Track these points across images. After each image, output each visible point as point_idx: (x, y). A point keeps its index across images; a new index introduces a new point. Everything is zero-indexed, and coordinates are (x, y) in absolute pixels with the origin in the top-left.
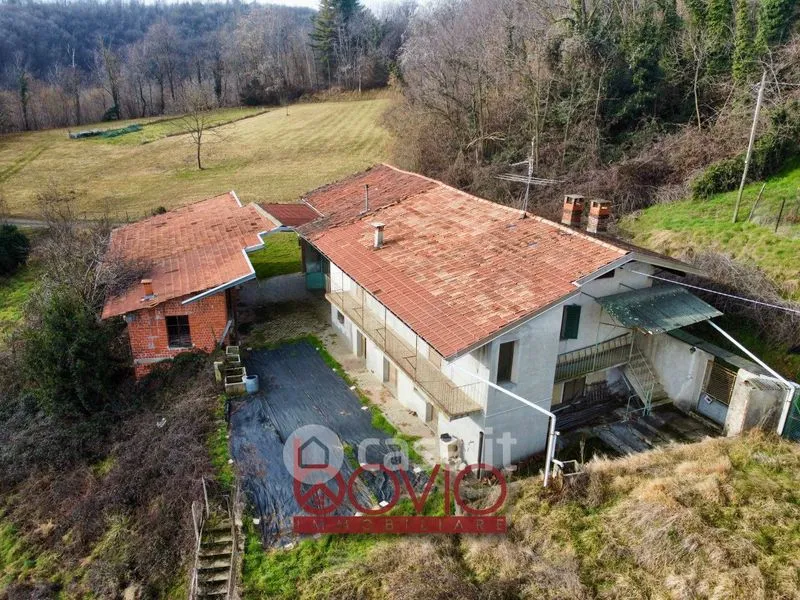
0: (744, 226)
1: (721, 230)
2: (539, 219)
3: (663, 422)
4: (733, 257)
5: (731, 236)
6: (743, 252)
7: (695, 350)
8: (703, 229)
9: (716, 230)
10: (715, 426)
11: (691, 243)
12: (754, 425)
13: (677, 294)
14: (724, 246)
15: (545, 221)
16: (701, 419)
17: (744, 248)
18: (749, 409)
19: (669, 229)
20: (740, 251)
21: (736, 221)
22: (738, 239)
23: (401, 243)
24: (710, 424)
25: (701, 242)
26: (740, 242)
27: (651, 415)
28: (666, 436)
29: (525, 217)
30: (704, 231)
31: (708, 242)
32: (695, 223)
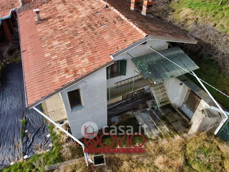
0: (224, 8)
1: (212, 10)
2: (112, 8)
3: (164, 114)
4: (215, 25)
5: (216, 13)
6: (220, 23)
7: (182, 84)
8: (205, 9)
9: (210, 9)
10: (186, 119)
11: (198, 16)
12: (203, 131)
13: (178, 54)
14: (212, 19)
15: (115, 10)
16: (181, 114)
17: (221, 20)
18: (201, 124)
19: (190, 8)
20: (219, 22)
21: (221, 4)
22: (219, 15)
23: (49, 20)
24: (184, 118)
25: (202, 16)
26: (220, 17)
27: (159, 109)
28: (163, 123)
29: (107, 7)
30: (205, 10)
31: (205, 16)
32: (202, 5)
